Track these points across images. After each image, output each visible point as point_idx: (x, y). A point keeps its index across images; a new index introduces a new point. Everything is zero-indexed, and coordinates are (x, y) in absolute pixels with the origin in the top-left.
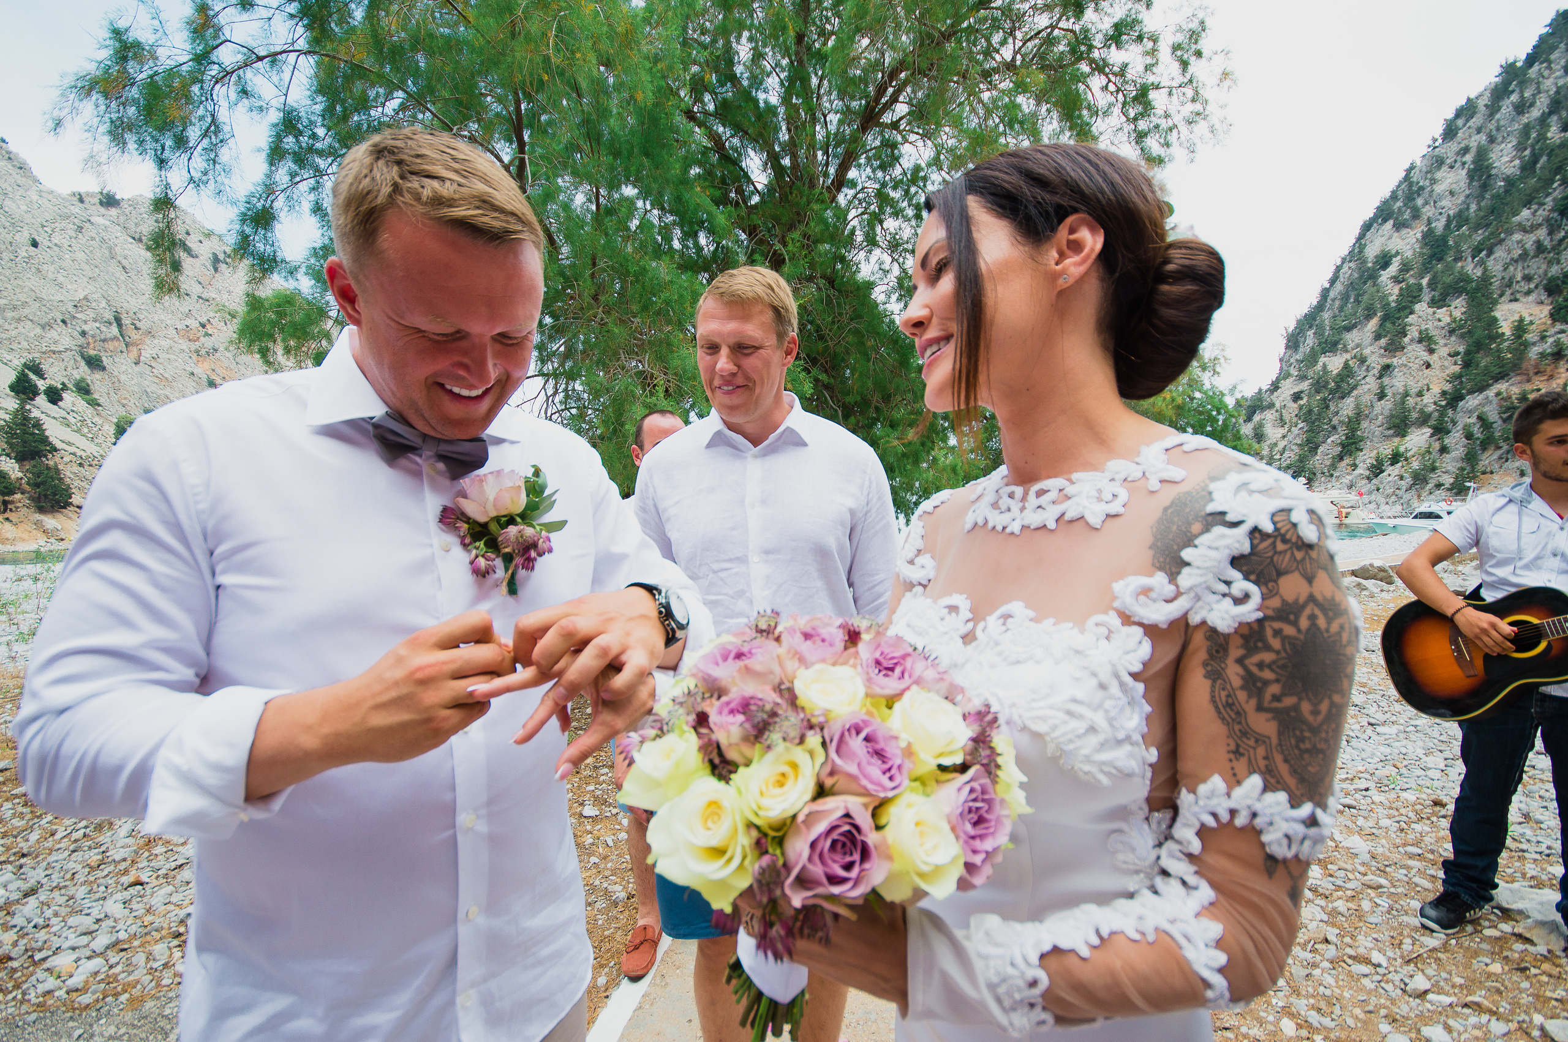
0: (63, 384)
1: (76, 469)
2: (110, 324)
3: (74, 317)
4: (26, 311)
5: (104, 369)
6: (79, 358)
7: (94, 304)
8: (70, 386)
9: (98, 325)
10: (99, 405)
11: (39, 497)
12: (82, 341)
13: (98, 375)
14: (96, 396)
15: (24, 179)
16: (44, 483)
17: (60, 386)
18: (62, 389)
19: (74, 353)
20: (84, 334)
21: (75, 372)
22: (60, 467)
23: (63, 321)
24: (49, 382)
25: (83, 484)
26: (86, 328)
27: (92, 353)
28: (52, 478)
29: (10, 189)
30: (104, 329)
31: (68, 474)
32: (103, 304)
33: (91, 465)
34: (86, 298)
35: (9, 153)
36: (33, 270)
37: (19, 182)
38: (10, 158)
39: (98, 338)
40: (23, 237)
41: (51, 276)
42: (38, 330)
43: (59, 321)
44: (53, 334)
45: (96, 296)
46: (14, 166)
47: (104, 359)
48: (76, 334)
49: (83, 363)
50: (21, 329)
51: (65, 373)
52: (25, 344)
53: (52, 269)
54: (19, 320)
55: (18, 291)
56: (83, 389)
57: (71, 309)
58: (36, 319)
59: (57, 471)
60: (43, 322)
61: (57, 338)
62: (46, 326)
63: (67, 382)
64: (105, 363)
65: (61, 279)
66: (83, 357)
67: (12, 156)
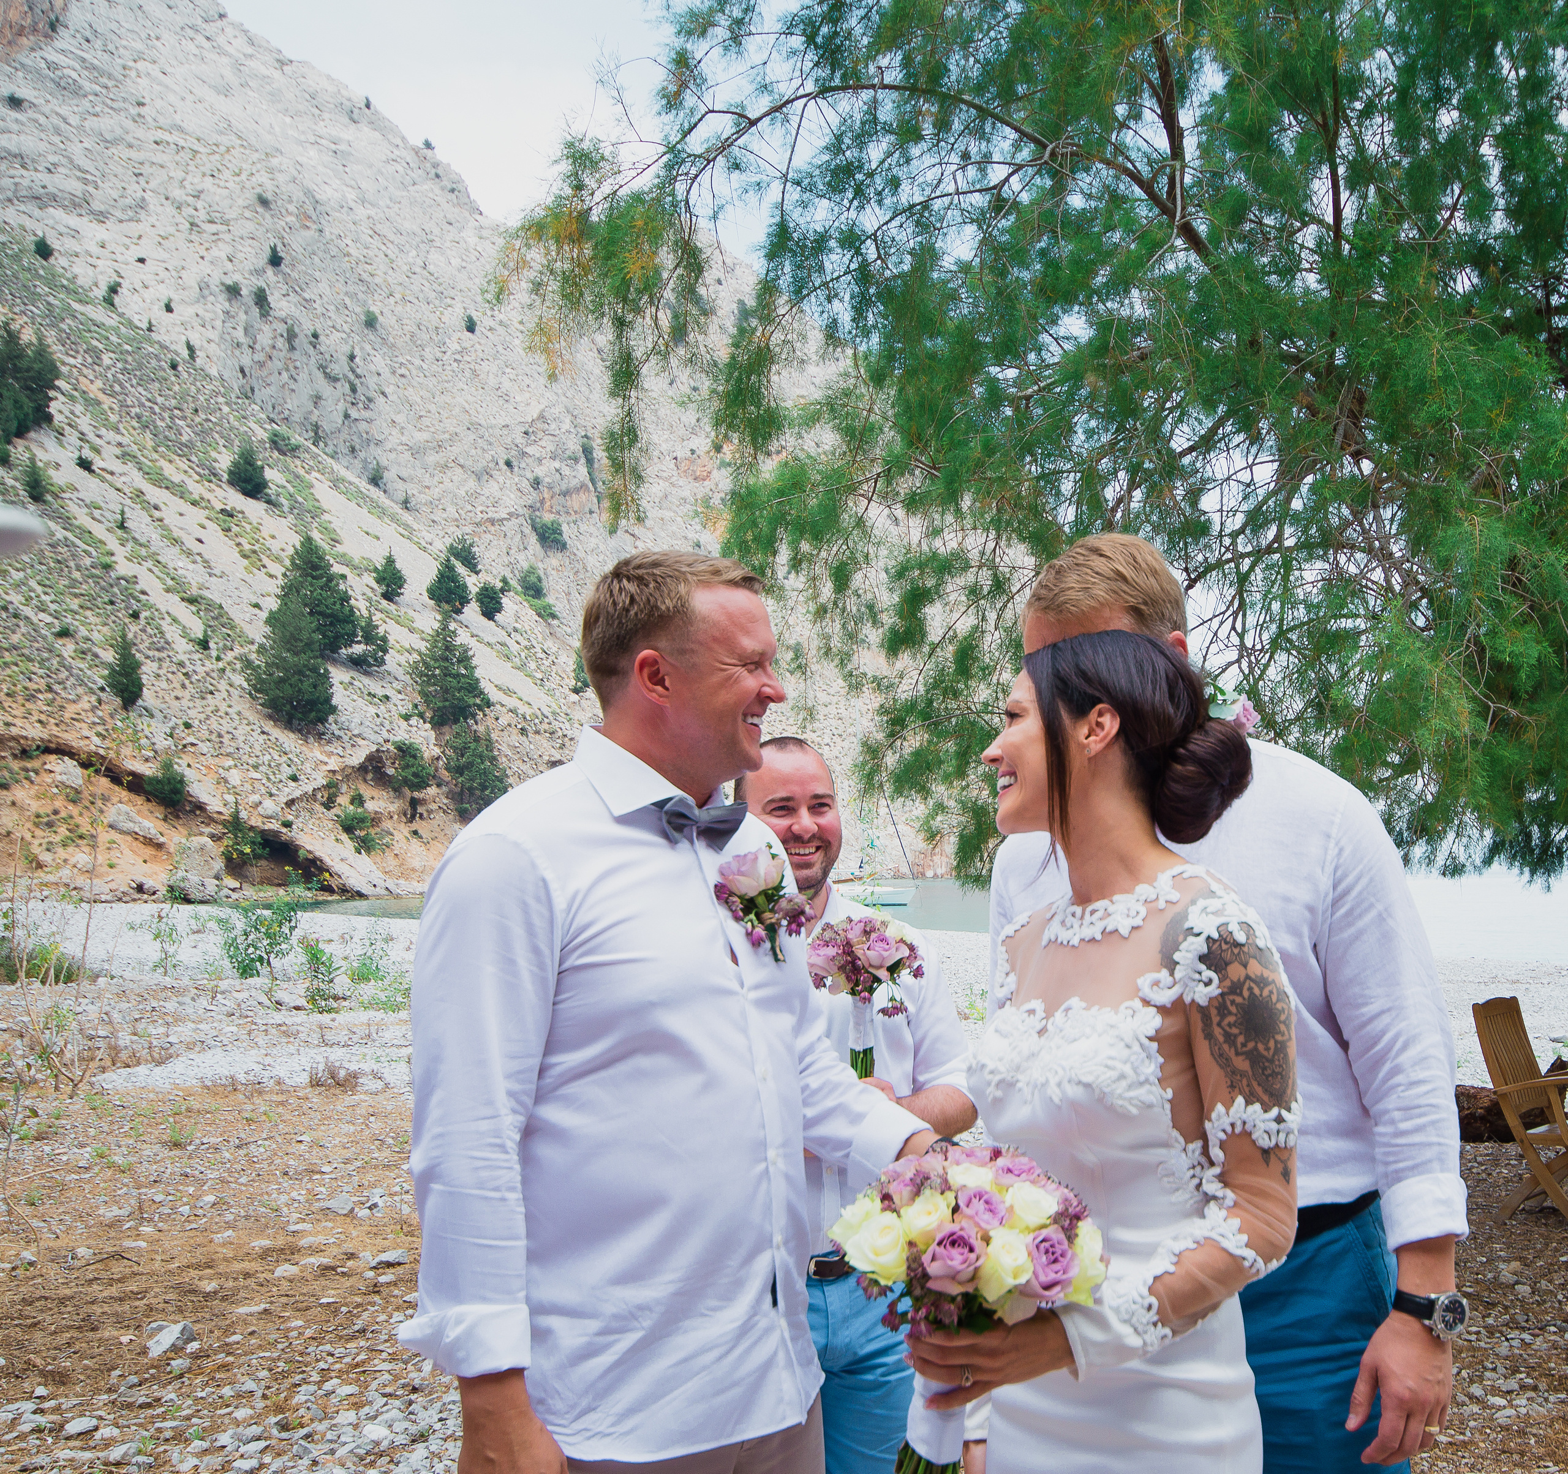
0: (504, 580)
1: (515, 738)
2: (576, 460)
3: (524, 454)
4: (455, 450)
5: (563, 547)
6: (528, 530)
7: (553, 426)
8: (513, 583)
9: (557, 464)
10: (554, 616)
11: (461, 793)
12: (533, 497)
13: (555, 560)
14: (550, 599)
15: (457, 210)
16: (469, 766)
17: (499, 585)
18: (502, 591)
19: (521, 520)
20: (536, 483)
21: (521, 557)
22: (494, 736)
23: (508, 464)
24: (484, 577)
25: (524, 767)
26: (540, 472)
27: (548, 518)
28: (481, 756)
29: (436, 231)
30: (566, 471)
31: (505, 749)
32: (567, 425)
33: (537, 732)
34: (542, 417)
35: (435, 165)
36: (468, 373)
37: (450, 217)
38: (437, 176)
39: (557, 490)
40: (454, 318)
41: (492, 381)
42: (472, 484)
43: (501, 463)
44: (492, 488)
45: (556, 411)
46: (443, 189)
47: (565, 528)
48: (525, 485)
49: (533, 539)
50: (448, 484)
51: (506, 560)
52: (452, 510)
53: (494, 369)
54: (444, 467)
55: (445, 414)
56: (534, 589)
57: (520, 440)
58: (468, 463)
59: (490, 744)
60: (478, 467)
61: (498, 494)
62: (483, 475)
63: (509, 576)
64: (565, 536)
65: (507, 385)
66: (534, 528)
67: (440, 171)
